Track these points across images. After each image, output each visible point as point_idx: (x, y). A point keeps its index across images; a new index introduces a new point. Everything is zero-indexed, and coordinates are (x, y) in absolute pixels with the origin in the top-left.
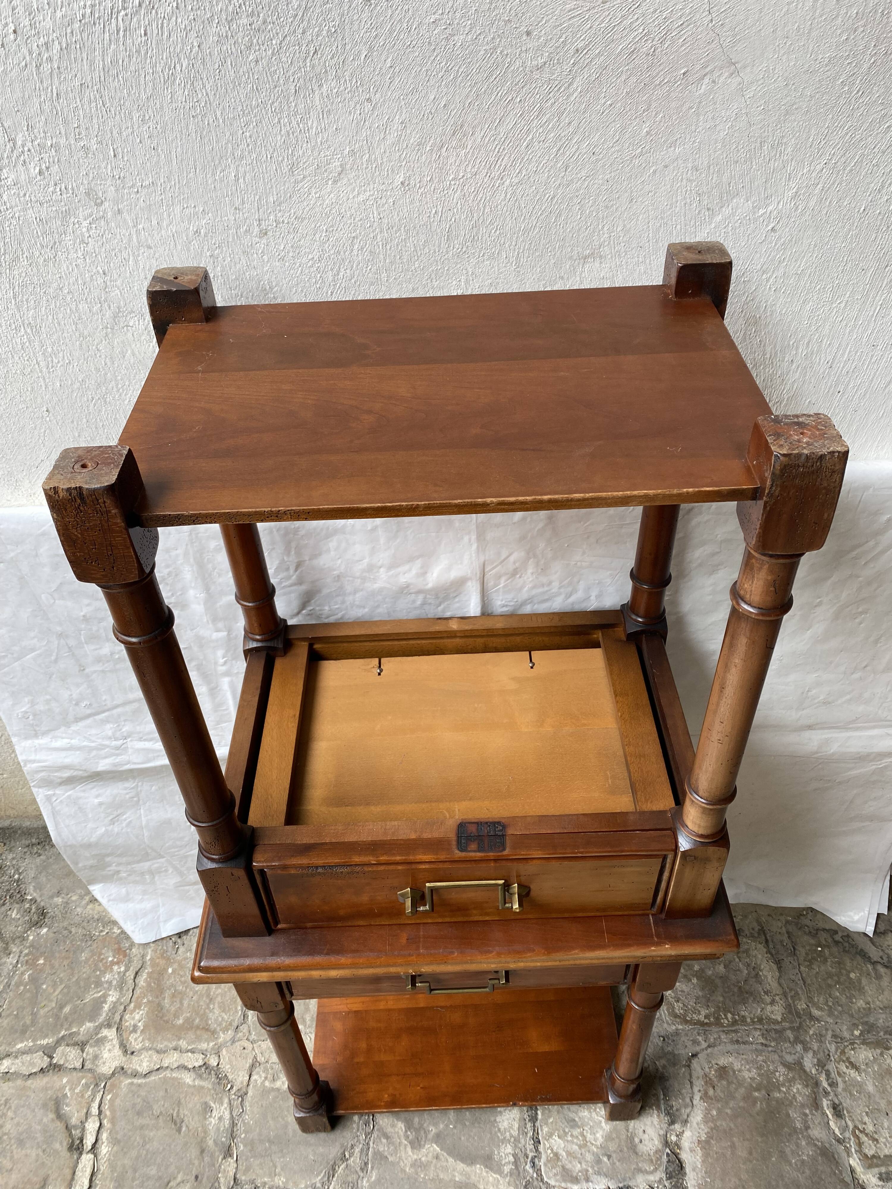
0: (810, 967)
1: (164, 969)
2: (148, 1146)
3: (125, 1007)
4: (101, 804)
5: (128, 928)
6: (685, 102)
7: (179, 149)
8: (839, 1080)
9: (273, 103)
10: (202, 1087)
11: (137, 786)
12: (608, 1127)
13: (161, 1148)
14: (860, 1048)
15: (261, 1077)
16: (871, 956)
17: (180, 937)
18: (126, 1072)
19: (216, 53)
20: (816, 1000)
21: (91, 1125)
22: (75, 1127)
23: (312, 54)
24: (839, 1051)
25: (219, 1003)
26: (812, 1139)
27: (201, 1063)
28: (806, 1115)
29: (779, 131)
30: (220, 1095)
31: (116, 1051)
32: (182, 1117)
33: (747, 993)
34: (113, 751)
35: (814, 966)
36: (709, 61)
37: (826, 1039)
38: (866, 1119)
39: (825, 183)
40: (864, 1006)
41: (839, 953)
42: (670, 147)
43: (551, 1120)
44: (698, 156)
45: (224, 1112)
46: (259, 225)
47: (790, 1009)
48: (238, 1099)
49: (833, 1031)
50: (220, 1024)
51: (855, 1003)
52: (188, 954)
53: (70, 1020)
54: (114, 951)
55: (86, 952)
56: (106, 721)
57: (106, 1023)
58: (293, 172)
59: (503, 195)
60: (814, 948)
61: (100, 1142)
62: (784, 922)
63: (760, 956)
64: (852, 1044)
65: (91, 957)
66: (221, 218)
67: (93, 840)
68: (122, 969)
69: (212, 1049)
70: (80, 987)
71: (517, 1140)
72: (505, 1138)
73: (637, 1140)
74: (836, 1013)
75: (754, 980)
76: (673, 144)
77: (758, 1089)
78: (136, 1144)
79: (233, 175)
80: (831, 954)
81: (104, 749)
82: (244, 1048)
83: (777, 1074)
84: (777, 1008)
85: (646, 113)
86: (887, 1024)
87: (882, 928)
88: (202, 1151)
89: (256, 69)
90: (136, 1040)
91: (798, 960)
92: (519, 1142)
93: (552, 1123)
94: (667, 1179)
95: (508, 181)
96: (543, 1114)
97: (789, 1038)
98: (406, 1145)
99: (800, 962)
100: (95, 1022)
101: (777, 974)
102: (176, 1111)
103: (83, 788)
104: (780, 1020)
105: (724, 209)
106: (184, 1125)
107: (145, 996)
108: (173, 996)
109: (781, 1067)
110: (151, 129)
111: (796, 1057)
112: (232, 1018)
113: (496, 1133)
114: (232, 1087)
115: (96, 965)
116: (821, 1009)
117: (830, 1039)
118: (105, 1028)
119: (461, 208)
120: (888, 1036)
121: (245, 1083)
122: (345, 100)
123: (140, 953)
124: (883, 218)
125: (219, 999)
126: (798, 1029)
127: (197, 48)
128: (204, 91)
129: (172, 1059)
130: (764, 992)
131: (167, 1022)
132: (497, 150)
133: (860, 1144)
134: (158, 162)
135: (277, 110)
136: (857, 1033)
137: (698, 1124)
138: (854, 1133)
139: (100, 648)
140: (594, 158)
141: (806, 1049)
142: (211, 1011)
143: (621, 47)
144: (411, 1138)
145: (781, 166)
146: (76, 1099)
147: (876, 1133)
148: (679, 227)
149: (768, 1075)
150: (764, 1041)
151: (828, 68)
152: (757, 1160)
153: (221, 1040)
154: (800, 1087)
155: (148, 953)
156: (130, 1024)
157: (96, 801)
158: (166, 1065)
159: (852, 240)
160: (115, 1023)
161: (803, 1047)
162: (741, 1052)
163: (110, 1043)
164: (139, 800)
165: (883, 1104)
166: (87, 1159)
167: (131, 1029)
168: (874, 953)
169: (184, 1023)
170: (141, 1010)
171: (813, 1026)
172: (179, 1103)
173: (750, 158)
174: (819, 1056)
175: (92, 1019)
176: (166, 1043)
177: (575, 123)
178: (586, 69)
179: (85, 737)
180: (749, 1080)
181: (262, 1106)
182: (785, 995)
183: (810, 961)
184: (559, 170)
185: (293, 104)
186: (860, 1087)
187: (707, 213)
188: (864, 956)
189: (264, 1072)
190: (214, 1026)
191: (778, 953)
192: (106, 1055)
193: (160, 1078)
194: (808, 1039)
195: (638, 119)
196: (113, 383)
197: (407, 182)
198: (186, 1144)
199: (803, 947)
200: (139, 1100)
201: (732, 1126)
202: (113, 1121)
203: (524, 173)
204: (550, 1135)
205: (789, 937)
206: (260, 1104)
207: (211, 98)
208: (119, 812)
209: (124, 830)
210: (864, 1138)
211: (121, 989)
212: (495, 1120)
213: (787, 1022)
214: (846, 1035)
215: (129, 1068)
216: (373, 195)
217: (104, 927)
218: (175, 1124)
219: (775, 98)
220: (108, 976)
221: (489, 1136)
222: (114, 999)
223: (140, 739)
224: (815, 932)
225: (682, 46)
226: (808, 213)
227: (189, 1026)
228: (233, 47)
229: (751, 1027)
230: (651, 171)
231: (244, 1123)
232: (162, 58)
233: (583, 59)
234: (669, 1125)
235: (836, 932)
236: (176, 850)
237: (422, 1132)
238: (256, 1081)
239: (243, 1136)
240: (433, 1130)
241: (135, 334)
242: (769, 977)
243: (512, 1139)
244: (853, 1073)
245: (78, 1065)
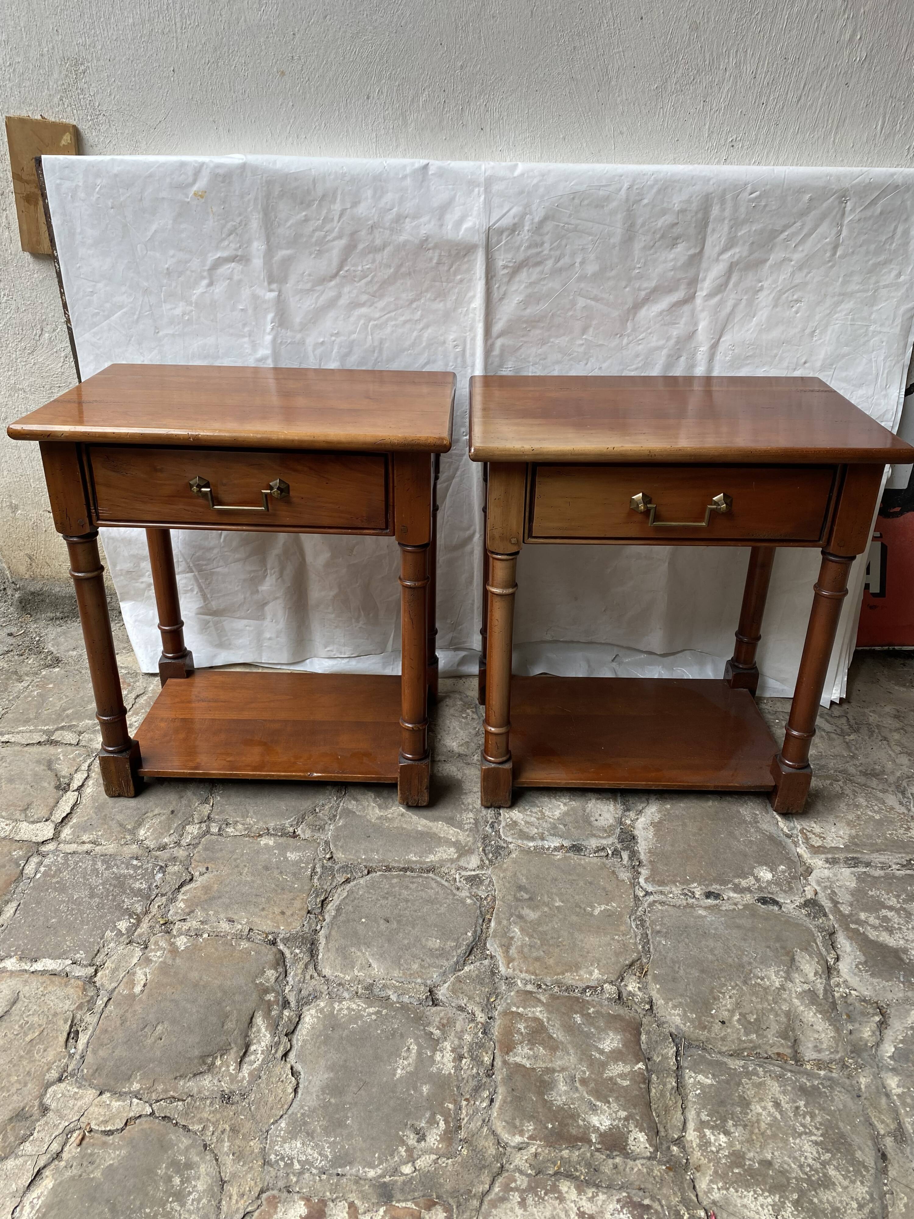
21: (79, 776)
22: (64, 777)
26: (761, 830)
38: (814, 825)
53: (71, 717)
61: (85, 786)
72: (468, 809)
73: (593, 819)
88: (181, 799)
92: (482, 812)
94: (619, 842)
98: (374, 807)
120: (838, 774)
123: (143, 685)
133: (807, 839)
137: (651, 813)
138: (801, 831)
146: (68, 761)
147: (823, 833)
152: (706, 834)
155: (150, 685)
165: (831, 818)
166: (70, 797)
170: (138, 715)
175: (91, 719)
210: (810, 835)
224: (775, 712)
234: (625, 812)
243: (475, 810)
245: (74, 742)
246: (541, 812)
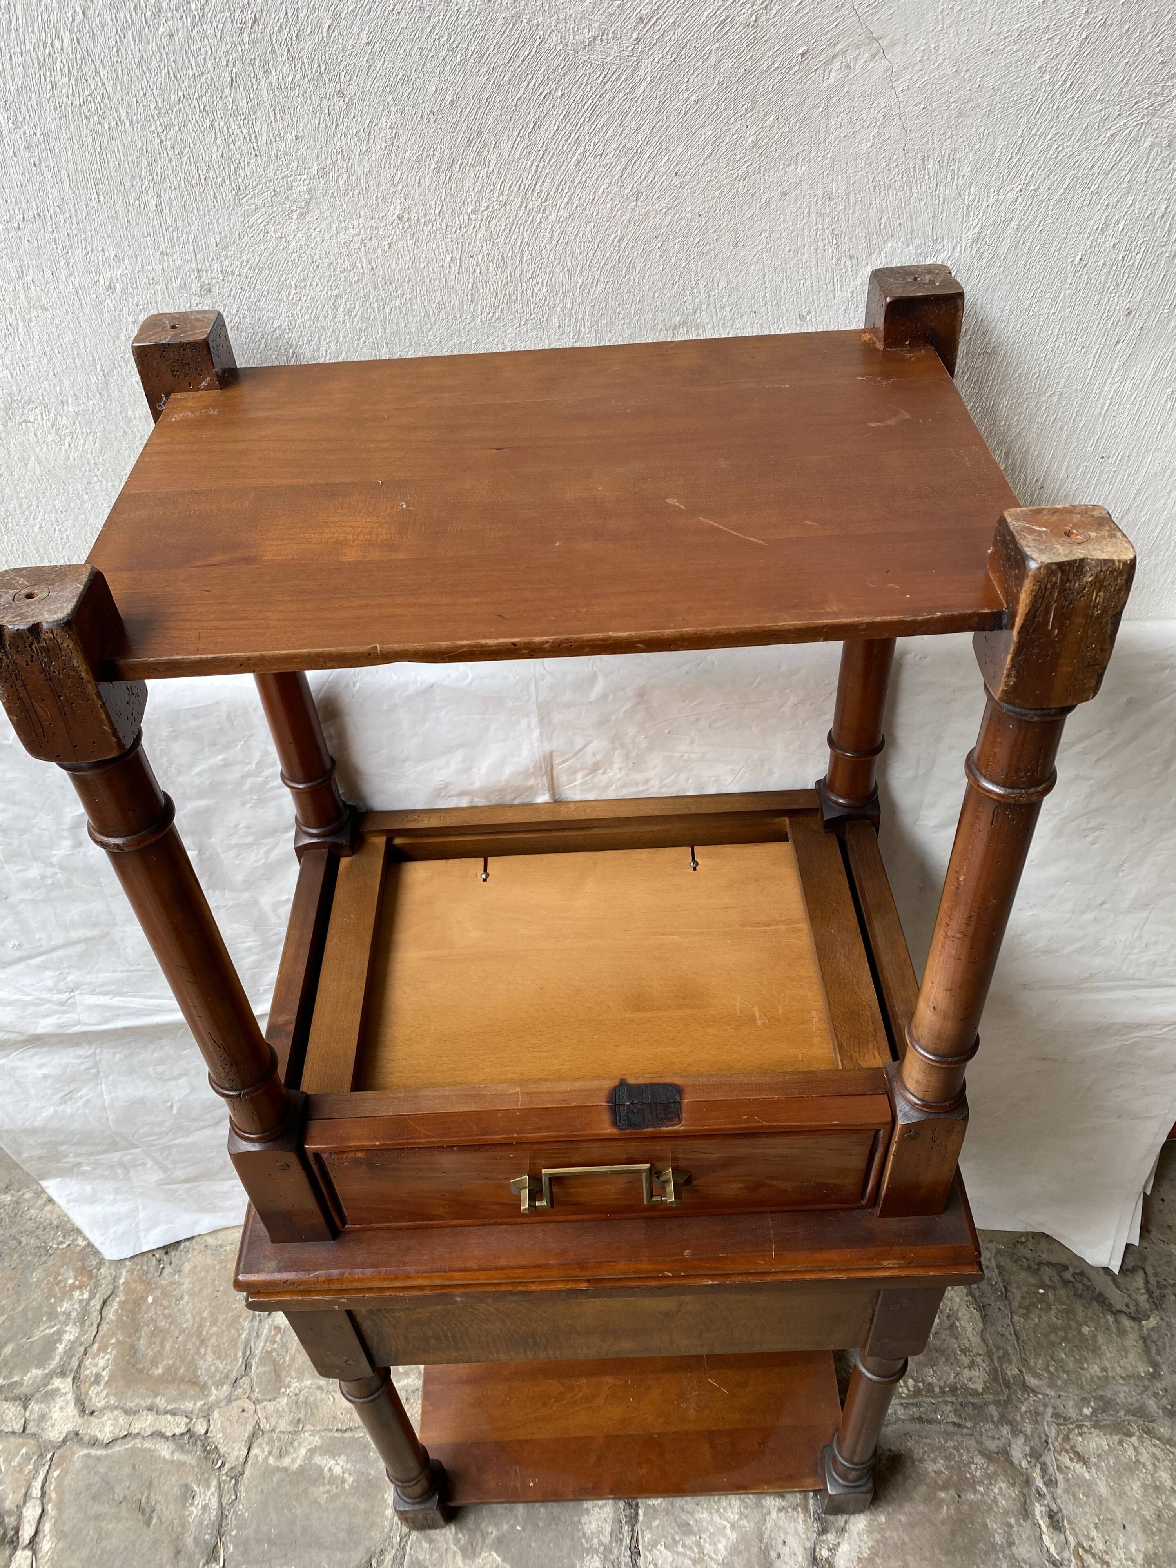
0: (1026, 1316)
1: (142, 1297)
2: (104, 1543)
3: (86, 1349)
4: (46, 1077)
5: (96, 1239)
6: (807, 97)
7: (71, 166)
8: (1060, 1477)
9: (200, 97)
10: (183, 1464)
11: (94, 1054)
12: (735, 1535)
13: (122, 1547)
14: (1090, 1433)
15: (263, 1451)
16: (1113, 1302)
17: (166, 1253)
18: (81, 1439)
19: (110, 23)
20: (1033, 1364)
21: (30, 1511)
22: (9, 1513)
23: (250, 25)
24: (1061, 1436)
25: (213, 1346)
26: (1016, 1560)
27: (183, 1429)
28: (1010, 1526)
29: (949, 141)
30: (207, 1475)
31: (69, 1410)
32: (153, 1504)
33: (937, 1351)
34: (56, 1007)
35: (1033, 1316)
36: (839, 35)
37: (1043, 1419)
38: (1094, 1533)
39: (1022, 220)
40: (1099, 1374)
41: (1068, 1297)
42: (789, 165)
43: (656, 1523)
44: (830, 178)
45: (210, 1499)
46: (199, 278)
47: (995, 1376)
48: (230, 1481)
49: (1054, 1408)
50: (213, 1376)
51: (1087, 1370)
52: (176, 1277)
53: (11, 1365)
54: (75, 1270)
55: (39, 1271)
56: (43, 967)
57: (59, 1370)
58: (239, 200)
59: (548, 235)
60: (1033, 1289)
61: (41, 1535)
62: (994, 1252)
63: (957, 1300)
64: (1080, 1427)
65: (47, 1276)
66: (143, 266)
67: (38, 1123)
68: (86, 1296)
69: (200, 1410)
70: (27, 1320)
71: (608, 1550)
72: (591, 1547)
73: (773, 1554)
74: (1059, 1382)
75: (948, 1332)
76: (793, 160)
77: (944, 1488)
78: (88, 1539)
79: (154, 203)
80: (1058, 1299)
81: (44, 1004)
82: (243, 1411)
83: (973, 1467)
84: (977, 1373)
85: (750, 114)
86: (1129, 1400)
87: (1130, 1264)
88: (178, 1553)
89: (171, 47)
90: (97, 1394)
91: (1010, 1305)
92: (611, 1552)
93: (657, 1527)
95: (554, 214)
96: (645, 1515)
97: (992, 1416)
98: (455, 1553)
99: (1014, 1309)
100: (45, 1368)
101: (981, 1325)
102: (145, 1495)
103: (20, 1056)
104: (980, 1390)
105: (874, 257)
106: (155, 1515)
107: (114, 1334)
108: (152, 1335)
109: (979, 1457)
110: (28, 135)
111: (1000, 1443)
112: (229, 1367)
113: (579, 1538)
114: (223, 1464)
115: (50, 1289)
116: (1038, 1376)
117: (1050, 1419)
118: (58, 1378)
119: (488, 255)
120: (1130, 1418)
121: (241, 1460)
122: (305, 93)
123: (111, 1275)
124: (1109, 272)
125: (213, 1341)
126: (1005, 1404)
127: (81, 16)
128: (98, 79)
129: (145, 1423)
130: (961, 1350)
131: (141, 1371)
132: (534, 168)
134: (43, 185)
135: (208, 108)
136: (1087, 1411)
137: (858, 1534)
138: (1076, 1553)
139: (26, 870)
140: (677, 181)
141: (1015, 1432)
142: (203, 1357)
143: (706, 14)
144: (462, 1542)
145: (955, 193)
146: (12, 1475)
147: (1107, 1553)
148: (809, 283)
149: (959, 1468)
150: (955, 1420)
151: (1016, 47)
153: (213, 1398)
154: (1003, 1485)
155: (121, 1274)
156: (92, 1372)
157: (40, 1073)
158: (136, 1431)
159: (1064, 304)
160: (71, 1371)
161: (1012, 1430)
162: (924, 1434)
163: (62, 1398)
164: (98, 1073)
165: (1119, 1513)
166: (22, 1557)
167: (92, 1379)
168: (1117, 1299)
169: (163, 1374)
170: (107, 1353)
171: (1026, 1399)
172: (150, 1485)
173: (909, 182)
174: (1032, 1443)
175: (40, 1365)
176: (137, 1401)
177: (646, 129)
178: (657, 47)
179: (16, 988)
180: (933, 1474)
181: (262, 1492)
182: (990, 1354)
183: (1026, 1308)
184: (627, 199)
185: (231, 100)
186: (1089, 1487)
187: (849, 263)
188: (1104, 1302)
189: (268, 1444)
190: (204, 1378)
191: (983, 1295)
192: (56, 1415)
193: (126, 1449)
194: (1018, 1418)
195: (739, 123)
196: (14, 501)
197: (406, 216)
198: (155, 1542)
199: (1019, 1287)
200: (96, 1479)
201: (906, 1539)
202: (59, 1507)
203: (576, 202)
204: (654, 1544)
205: (1000, 1273)
206: (260, 1489)
207: (110, 89)
208: (71, 1087)
209: (80, 1112)
210: (1090, 1560)
211: (83, 1323)
212: (579, 1521)
213: (991, 1393)
214: (1072, 1413)
215: (85, 1434)
216: (358, 235)
217: (64, 1237)
218: (144, 1514)
219: (940, 92)
220: (65, 1306)
221: (569, 1542)
222: (72, 1338)
223: (92, 992)
224: (1036, 1267)
225: (797, 13)
226: (998, 264)
227: (170, 1377)
228: (133, 13)
229: (940, 1400)
230: (763, 201)
231: (237, 1515)
232: (33, 31)
233: (651, 32)
234: (819, 1534)
235: (1066, 1268)
236: (155, 1137)
237: (478, 1535)
238: (256, 1456)
239: (234, 1533)
240: (493, 1531)
241: (38, 433)
242: (969, 1330)
243: (602, 1549)
244: (1079, 1467)
245: (18, 1427)
246: (699, 1545)
